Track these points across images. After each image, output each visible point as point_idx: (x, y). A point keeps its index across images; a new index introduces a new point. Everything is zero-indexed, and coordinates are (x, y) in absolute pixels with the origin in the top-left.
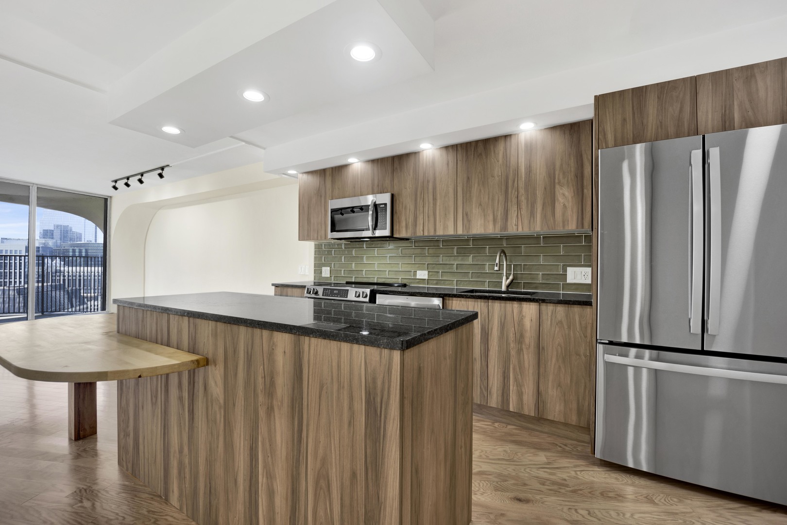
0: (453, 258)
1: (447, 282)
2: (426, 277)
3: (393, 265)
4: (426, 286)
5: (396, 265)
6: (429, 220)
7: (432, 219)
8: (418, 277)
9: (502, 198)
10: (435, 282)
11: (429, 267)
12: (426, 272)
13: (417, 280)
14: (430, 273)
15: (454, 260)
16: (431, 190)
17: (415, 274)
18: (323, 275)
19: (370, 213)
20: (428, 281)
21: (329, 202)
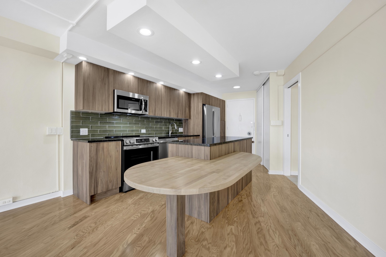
0: (154, 124)
1: (152, 134)
2: (145, 132)
3: (130, 127)
4: (145, 136)
5: (132, 127)
6: (160, 111)
7: (160, 110)
8: (142, 132)
9: (177, 108)
10: (148, 134)
11: (146, 128)
12: (145, 130)
13: (142, 134)
14: (147, 130)
15: (154, 125)
16: (160, 100)
17: (141, 131)
18: (81, 134)
19: (143, 103)
20: (146, 134)
21: (115, 90)
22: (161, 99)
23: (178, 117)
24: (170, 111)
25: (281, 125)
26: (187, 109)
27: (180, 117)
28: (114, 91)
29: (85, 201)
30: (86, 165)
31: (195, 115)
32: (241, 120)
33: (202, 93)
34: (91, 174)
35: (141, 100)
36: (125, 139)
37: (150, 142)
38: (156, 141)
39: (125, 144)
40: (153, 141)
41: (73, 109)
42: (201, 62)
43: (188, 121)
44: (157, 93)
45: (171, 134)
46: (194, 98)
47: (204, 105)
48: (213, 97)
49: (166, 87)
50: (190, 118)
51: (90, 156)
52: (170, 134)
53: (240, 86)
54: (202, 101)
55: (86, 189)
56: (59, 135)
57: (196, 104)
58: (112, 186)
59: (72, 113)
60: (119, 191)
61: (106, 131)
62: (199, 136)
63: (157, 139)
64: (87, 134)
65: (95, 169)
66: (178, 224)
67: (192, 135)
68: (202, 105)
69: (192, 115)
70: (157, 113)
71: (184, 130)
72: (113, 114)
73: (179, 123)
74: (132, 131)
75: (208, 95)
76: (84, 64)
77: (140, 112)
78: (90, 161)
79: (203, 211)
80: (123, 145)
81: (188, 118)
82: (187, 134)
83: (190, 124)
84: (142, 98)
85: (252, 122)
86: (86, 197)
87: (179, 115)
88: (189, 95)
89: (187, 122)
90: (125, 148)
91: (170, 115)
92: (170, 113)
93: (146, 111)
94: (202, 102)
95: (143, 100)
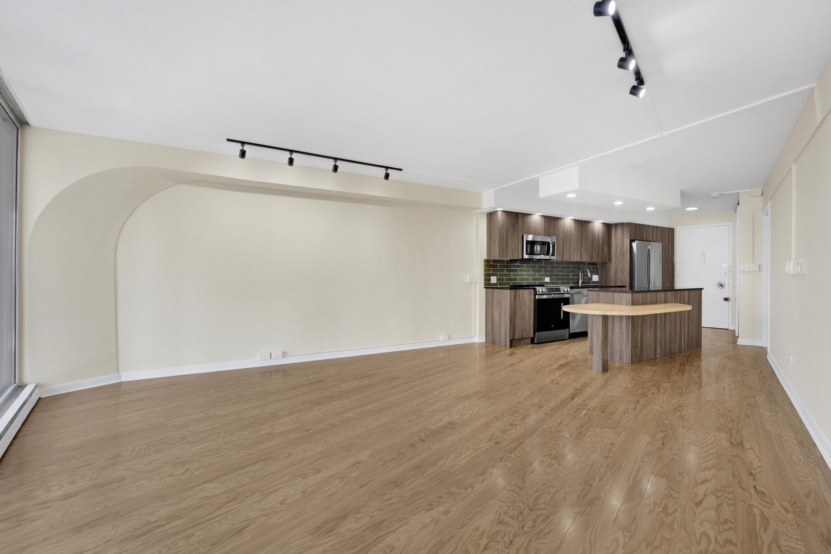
2: (549, 281)
5: (535, 275)
6: (568, 254)
9: (591, 249)
11: (550, 276)
12: (548, 278)
13: (545, 283)
14: (552, 279)
15: (560, 272)
17: (544, 280)
18: (492, 282)
19: (551, 246)
20: (550, 283)
21: (525, 235)
22: (570, 238)
23: (592, 259)
24: (581, 253)
25: (758, 270)
26: (606, 248)
27: (594, 260)
28: (523, 236)
29: (503, 344)
30: (505, 311)
31: (619, 255)
32: (705, 261)
33: (629, 224)
34: (511, 319)
35: (549, 242)
36: (537, 288)
37: (561, 292)
38: (568, 291)
39: (538, 293)
40: (564, 291)
41: (486, 258)
42: (624, 203)
43: (606, 265)
44: (566, 232)
45: (582, 283)
46: (616, 231)
47: (632, 241)
48: (649, 225)
49: (576, 221)
50: (610, 260)
51: (510, 302)
52: (580, 284)
53: (698, 207)
54: (629, 235)
55: (504, 334)
56: (475, 283)
57: (620, 240)
58: (526, 335)
59: (485, 260)
60: (530, 342)
61: (510, 279)
62: (624, 286)
63: (569, 289)
64: (496, 282)
65: (513, 316)
66: (603, 345)
67: (613, 285)
68: (629, 241)
69: (613, 256)
70: (565, 256)
71: (600, 278)
72: (523, 261)
73: (593, 268)
74: (536, 279)
75: (640, 225)
76: (500, 214)
77: (548, 257)
78: (511, 307)
79: (624, 354)
80: (535, 294)
81: (607, 261)
82: (605, 285)
83: (610, 269)
84: (549, 240)
85: (725, 265)
86: (506, 341)
87: (594, 257)
88: (608, 227)
89: (605, 267)
90: (537, 297)
91: (581, 258)
92: (582, 255)
93: (553, 254)
94: (629, 237)
95: (551, 243)
